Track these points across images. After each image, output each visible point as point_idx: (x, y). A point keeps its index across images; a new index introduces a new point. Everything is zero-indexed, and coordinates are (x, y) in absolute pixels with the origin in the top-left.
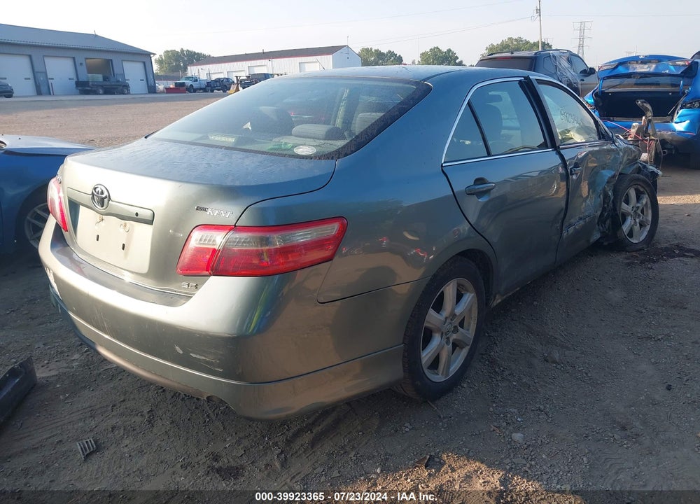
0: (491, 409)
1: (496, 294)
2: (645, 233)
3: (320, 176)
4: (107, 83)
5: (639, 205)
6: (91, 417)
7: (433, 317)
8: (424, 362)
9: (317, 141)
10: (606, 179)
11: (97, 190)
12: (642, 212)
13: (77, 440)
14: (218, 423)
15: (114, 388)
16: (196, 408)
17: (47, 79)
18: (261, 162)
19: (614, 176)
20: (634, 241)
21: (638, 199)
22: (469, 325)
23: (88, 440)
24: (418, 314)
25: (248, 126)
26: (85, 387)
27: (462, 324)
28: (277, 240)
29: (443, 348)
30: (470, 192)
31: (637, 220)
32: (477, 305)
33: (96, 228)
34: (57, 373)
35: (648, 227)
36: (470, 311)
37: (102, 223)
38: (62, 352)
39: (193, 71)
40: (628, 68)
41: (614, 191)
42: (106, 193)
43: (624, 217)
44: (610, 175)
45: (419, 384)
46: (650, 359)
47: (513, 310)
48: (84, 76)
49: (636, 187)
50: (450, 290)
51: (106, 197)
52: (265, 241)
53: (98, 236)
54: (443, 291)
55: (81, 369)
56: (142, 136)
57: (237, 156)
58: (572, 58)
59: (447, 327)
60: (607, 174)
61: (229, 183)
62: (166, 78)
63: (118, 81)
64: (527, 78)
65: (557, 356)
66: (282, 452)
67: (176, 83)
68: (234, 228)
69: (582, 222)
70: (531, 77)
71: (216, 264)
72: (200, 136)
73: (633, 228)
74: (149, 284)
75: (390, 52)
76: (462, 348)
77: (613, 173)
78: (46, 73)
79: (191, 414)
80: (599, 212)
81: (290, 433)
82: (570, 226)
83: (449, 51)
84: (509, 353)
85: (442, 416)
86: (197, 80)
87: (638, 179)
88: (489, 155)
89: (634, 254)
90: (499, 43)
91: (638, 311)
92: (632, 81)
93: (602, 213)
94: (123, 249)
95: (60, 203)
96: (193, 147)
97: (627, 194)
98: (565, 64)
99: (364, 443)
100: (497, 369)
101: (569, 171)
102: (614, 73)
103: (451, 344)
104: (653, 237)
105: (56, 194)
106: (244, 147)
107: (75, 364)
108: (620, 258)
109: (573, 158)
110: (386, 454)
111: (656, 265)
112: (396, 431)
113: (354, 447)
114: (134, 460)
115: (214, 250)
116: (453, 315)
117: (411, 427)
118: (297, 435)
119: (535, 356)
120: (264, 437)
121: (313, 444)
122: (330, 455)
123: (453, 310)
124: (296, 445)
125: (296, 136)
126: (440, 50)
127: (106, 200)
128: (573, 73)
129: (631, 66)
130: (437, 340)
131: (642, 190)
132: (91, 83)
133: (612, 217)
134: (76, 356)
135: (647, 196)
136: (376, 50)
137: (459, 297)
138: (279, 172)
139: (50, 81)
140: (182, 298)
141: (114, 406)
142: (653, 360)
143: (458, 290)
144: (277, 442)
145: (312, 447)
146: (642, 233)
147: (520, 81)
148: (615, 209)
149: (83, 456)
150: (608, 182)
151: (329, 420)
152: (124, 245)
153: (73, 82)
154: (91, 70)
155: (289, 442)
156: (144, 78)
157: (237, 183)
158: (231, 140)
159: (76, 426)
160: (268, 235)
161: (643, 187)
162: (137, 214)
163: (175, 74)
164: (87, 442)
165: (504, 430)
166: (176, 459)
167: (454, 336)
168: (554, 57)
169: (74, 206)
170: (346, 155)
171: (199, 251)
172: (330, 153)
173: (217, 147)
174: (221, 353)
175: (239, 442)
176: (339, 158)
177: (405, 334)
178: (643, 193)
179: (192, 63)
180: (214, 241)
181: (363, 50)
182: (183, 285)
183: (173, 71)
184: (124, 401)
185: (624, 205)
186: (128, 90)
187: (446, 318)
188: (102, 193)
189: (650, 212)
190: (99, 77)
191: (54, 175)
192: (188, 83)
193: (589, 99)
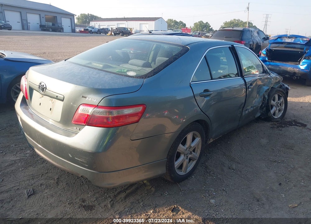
0: (203, 188)
1: (210, 138)
2: (281, 114)
3: (136, 86)
4: (53, 27)
5: (279, 102)
6: (32, 179)
7: (181, 148)
8: (175, 166)
9: (139, 67)
10: (265, 90)
11: (41, 84)
12: (280, 105)
13: (25, 189)
14: (86, 186)
15: (43, 167)
16: (78, 178)
17: (27, 23)
18: (112, 77)
19: (268, 89)
20: (275, 117)
21: (279, 99)
22: (197, 151)
23: (30, 189)
24: (174, 146)
25: (111, 57)
26: (31, 166)
27: (194, 151)
28: (115, 113)
29: (184, 161)
30: (201, 95)
31: (278, 108)
32: (201, 143)
33: (40, 100)
34: (19, 158)
35: (282, 112)
36: (198, 145)
37: (43, 98)
38: (22, 150)
39: (92, 24)
40: (282, 40)
41: (269, 96)
42: (45, 86)
43: (272, 107)
44: (266, 89)
45: (173, 176)
46: (274, 171)
47: (219, 145)
48: (44, 23)
49: (278, 94)
50: (189, 137)
51: (45, 88)
52: (110, 113)
53: (40, 103)
54: (186, 137)
55: (30, 158)
56: (64, 59)
57: (102, 74)
58: (259, 32)
59: (187, 152)
60: (266, 88)
61: (97, 87)
62: (80, 26)
63: (59, 26)
64: (232, 46)
65: (234, 167)
66: (112, 200)
67: (84, 29)
68: (97, 106)
69: (252, 109)
70: (234, 45)
71: (88, 121)
72: (88, 62)
73: (276, 112)
74: (60, 126)
75: (181, 21)
76: (193, 161)
77: (268, 88)
78: (27, 20)
79: (75, 181)
80: (261, 105)
81: (116, 193)
82: (246, 110)
83: (207, 23)
84: (214, 164)
85: (181, 190)
86: (94, 28)
87: (279, 91)
88: (212, 79)
89: (275, 123)
90: (229, 21)
91: (272, 149)
92: (283, 45)
93: (262, 105)
94: (50, 110)
95: (26, 87)
96: (85, 68)
97: (274, 97)
98: (256, 34)
99: (147, 199)
100: (208, 171)
101: (247, 87)
102: (276, 41)
103: (188, 159)
104: (284, 116)
105: (24, 82)
106: (106, 70)
107: (28, 155)
108: (269, 124)
109: (250, 81)
110: (156, 204)
111: (283, 129)
112: (161, 195)
113: (143, 201)
114: (49, 200)
115: (88, 115)
116: (190, 147)
117: (168, 194)
118: (119, 193)
119: (225, 166)
120: (105, 193)
121: (126, 198)
122: (132, 203)
123: (190, 145)
124: (118, 198)
125: (130, 64)
126: (203, 22)
127: (45, 89)
128: (259, 39)
129: (283, 39)
130: (182, 157)
131: (281, 95)
132: (46, 26)
133: (266, 106)
134: (28, 152)
135: (283, 98)
136: (174, 20)
137: (194, 139)
138: (119, 83)
139: (29, 24)
140: (73, 134)
141: (42, 175)
142: (275, 172)
143: (193, 136)
144: (110, 196)
145: (125, 200)
146: (280, 114)
147: (229, 47)
148: (268, 103)
149: (27, 196)
150: (266, 92)
151: (134, 188)
152: (51, 108)
153: (39, 25)
154: (47, 20)
155: (115, 196)
156: (70, 25)
157: (100, 87)
158: (100, 66)
159: (25, 183)
160: (111, 110)
161: (281, 94)
162: (57, 97)
163: (84, 25)
164: (29, 190)
165: (207, 198)
166: (67, 200)
167: (190, 156)
168: (251, 31)
169: (31, 90)
170: (149, 77)
171: (82, 115)
172: (142, 76)
173: (94, 68)
174: (87, 158)
175: (94, 195)
176: (145, 78)
177: (168, 155)
178: (281, 97)
179: (92, 20)
180: (88, 111)
181: (169, 20)
182: (74, 128)
183: (84, 23)
184: (47, 173)
185: (272, 102)
186: (63, 31)
187: (187, 148)
188: (43, 86)
189: (284, 105)
190: (51, 24)
191: (24, 74)
192: (90, 29)
193: (264, 52)
